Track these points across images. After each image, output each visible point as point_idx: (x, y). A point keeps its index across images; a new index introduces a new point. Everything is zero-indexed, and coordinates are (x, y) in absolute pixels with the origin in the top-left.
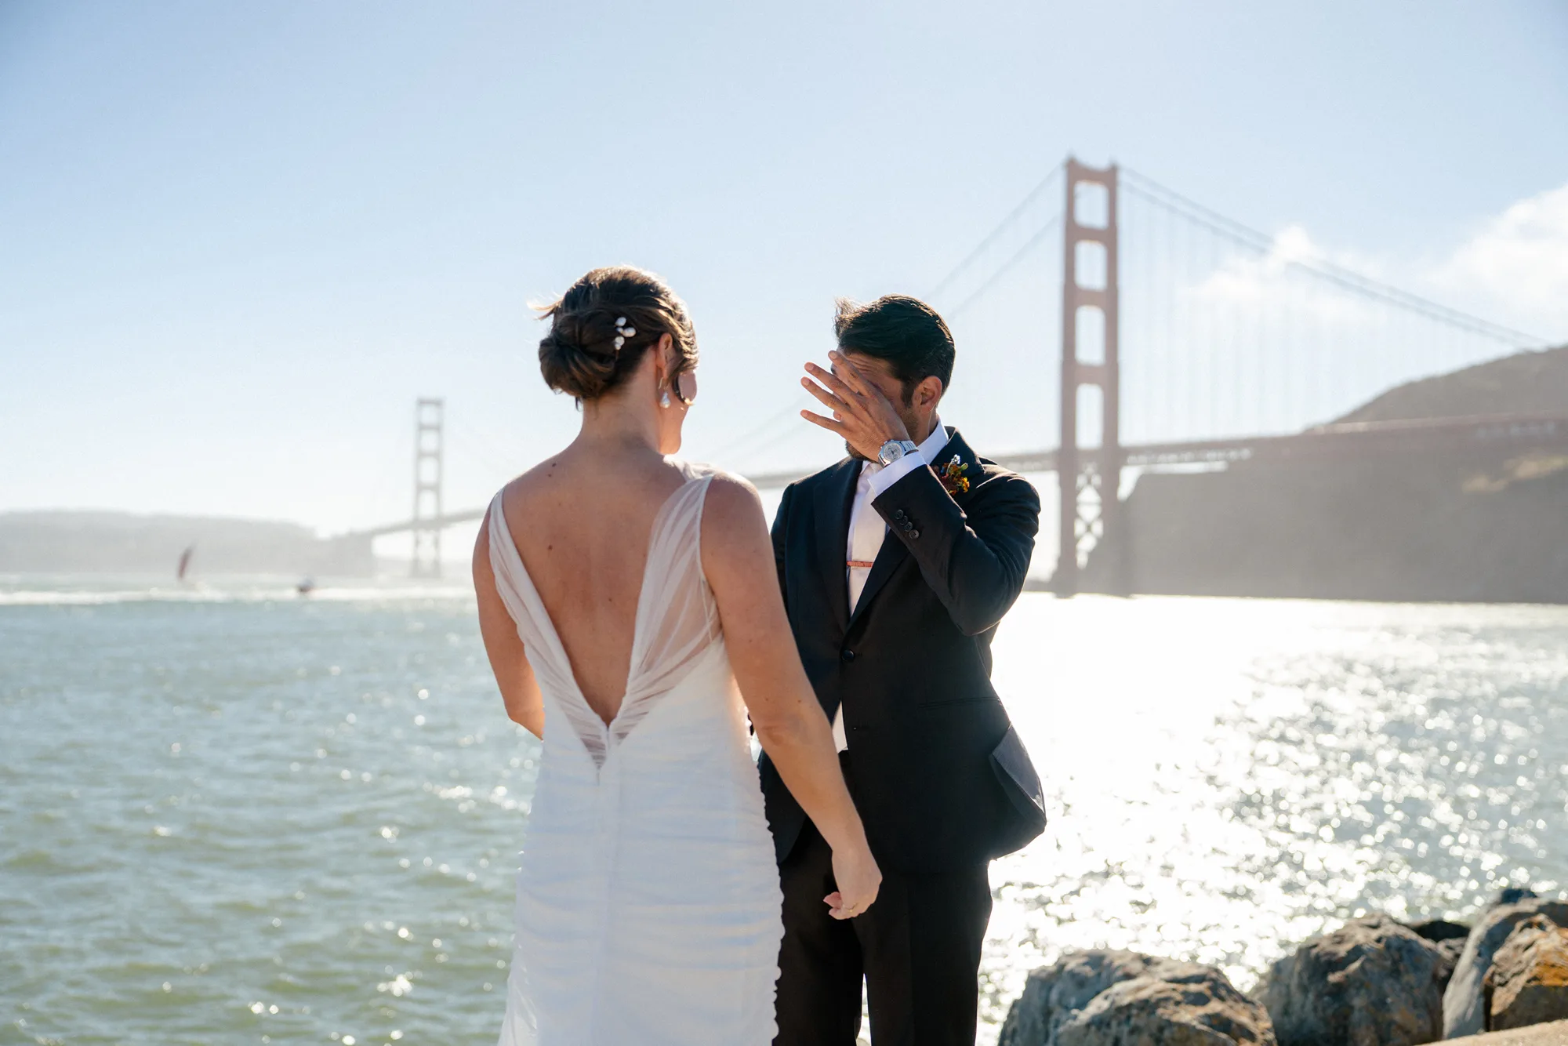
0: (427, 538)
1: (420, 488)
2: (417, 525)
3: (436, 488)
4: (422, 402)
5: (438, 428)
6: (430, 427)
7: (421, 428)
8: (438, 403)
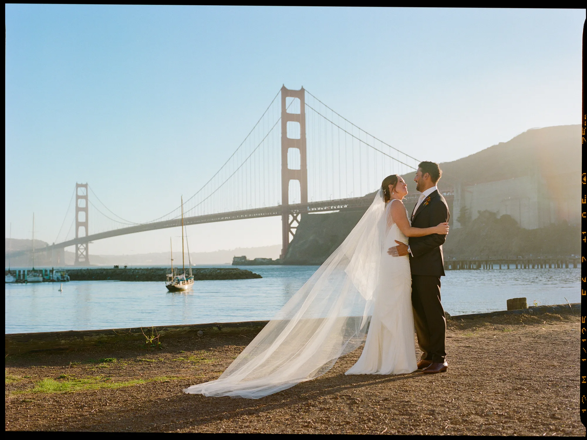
0: (82, 247)
1: (78, 224)
2: (77, 241)
3: (85, 224)
4: (78, 186)
5: (86, 197)
6: (82, 197)
7: (78, 197)
8: (86, 186)
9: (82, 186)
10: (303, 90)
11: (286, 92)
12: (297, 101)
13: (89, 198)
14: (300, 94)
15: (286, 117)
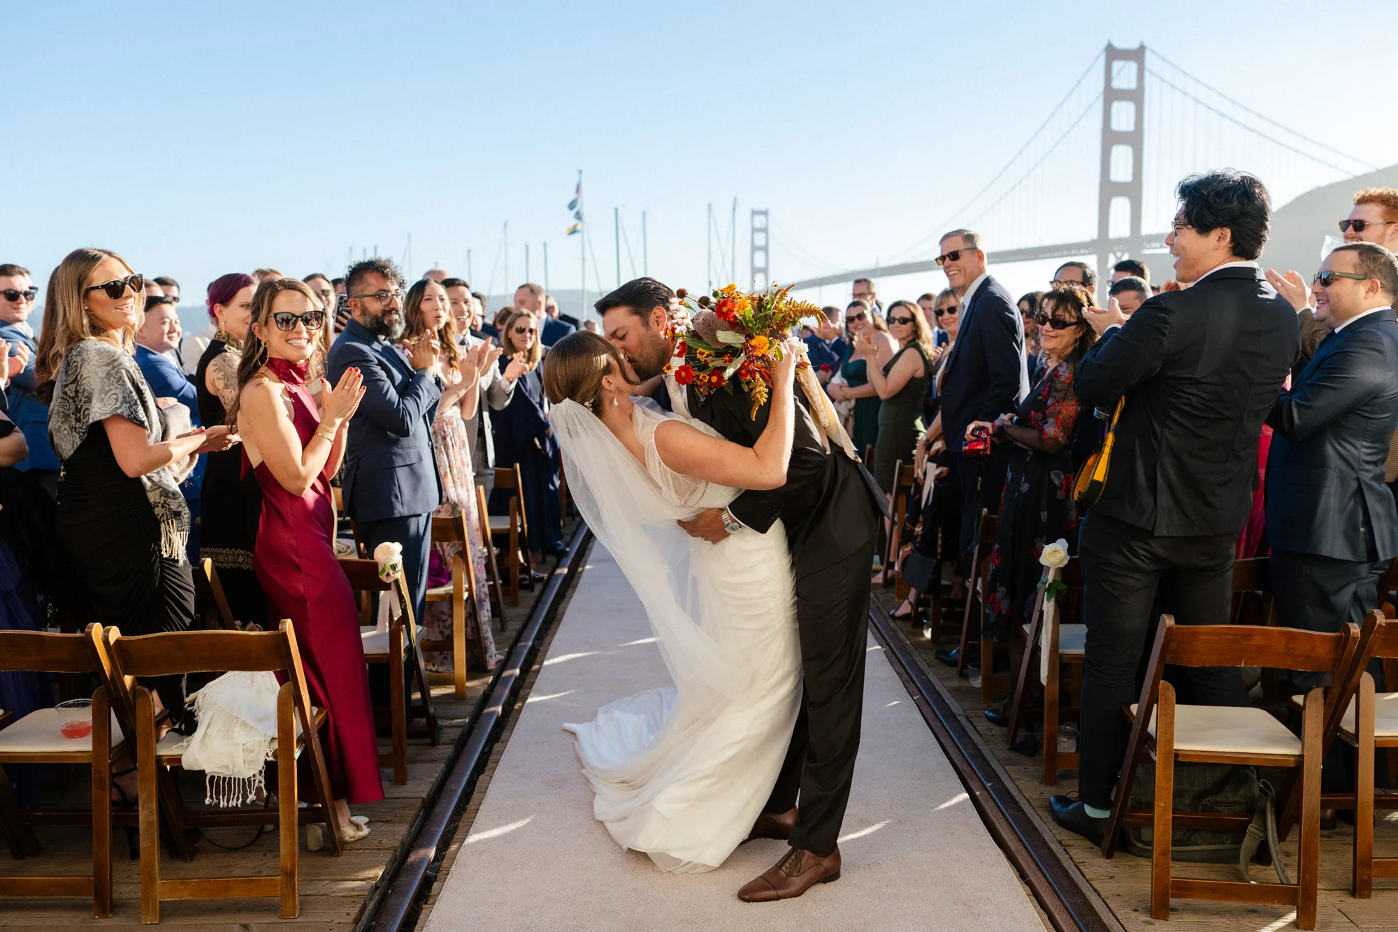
1: (755, 269)
3: (765, 271)
4: (754, 213)
5: (765, 230)
6: (760, 230)
7: (754, 230)
8: (765, 213)
9: (760, 213)
10: (1142, 48)
11: (1113, 54)
12: (1132, 66)
13: (771, 230)
14: (1137, 55)
15: (1111, 95)
